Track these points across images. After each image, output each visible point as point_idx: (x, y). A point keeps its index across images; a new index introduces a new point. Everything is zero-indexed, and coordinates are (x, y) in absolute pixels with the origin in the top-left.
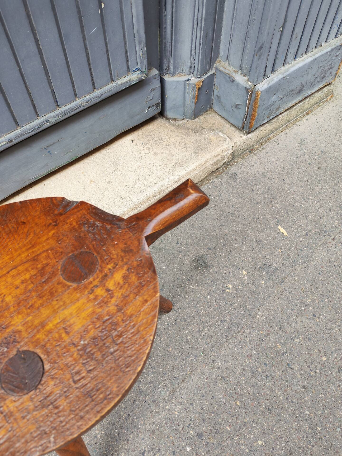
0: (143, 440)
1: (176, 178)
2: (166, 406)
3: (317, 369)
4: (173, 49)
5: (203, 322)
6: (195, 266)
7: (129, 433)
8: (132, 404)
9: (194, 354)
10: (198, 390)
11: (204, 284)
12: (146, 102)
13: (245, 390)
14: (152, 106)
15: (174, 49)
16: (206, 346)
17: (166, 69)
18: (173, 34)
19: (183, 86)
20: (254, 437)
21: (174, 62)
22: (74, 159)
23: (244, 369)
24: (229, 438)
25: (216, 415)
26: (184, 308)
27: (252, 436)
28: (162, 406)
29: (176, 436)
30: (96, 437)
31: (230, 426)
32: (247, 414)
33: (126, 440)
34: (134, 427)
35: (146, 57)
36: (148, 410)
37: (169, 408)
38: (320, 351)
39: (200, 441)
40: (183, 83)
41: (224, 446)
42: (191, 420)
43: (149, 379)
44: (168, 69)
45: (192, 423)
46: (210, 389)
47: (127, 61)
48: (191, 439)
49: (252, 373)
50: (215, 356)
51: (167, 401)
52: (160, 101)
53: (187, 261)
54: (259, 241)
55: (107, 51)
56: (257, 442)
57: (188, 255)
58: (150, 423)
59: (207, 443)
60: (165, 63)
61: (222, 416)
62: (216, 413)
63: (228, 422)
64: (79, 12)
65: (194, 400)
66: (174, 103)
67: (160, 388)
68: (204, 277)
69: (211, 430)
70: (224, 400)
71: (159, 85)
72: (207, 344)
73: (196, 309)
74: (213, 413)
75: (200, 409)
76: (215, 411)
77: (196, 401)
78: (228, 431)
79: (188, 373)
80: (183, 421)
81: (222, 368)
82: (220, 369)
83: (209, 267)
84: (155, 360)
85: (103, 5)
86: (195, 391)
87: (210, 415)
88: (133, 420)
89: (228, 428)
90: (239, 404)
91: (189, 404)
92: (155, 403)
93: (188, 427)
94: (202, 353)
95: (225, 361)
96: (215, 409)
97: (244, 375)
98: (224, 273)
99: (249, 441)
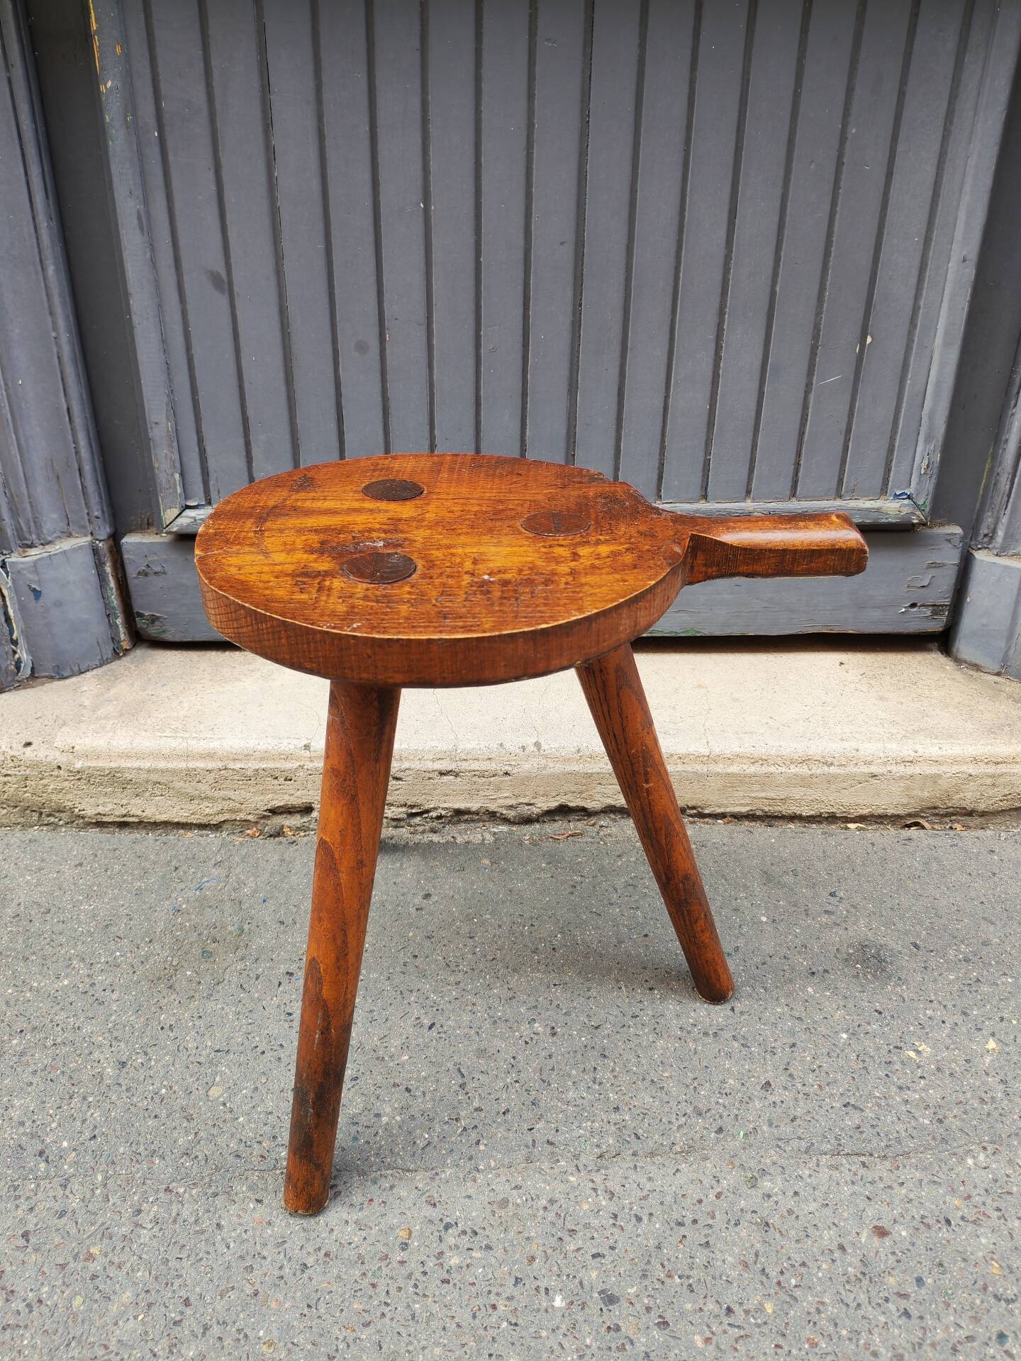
0: (467, 1200)
2: (572, 1174)
4: (1014, 490)
5: (791, 1075)
6: (849, 954)
7: (449, 1161)
8: (498, 1113)
9: (720, 1122)
10: (675, 1202)
12: (908, 587)
13: (812, 1296)
14: (922, 606)
16: (765, 1128)
17: (985, 536)
19: (1016, 582)
21: (1010, 522)
22: (690, 634)
23: (841, 1248)
25: (685, 1287)
26: (760, 1019)
28: (563, 1167)
29: (549, 1251)
30: (378, 1115)
31: (707, 1340)
32: (779, 1351)
33: (432, 1169)
34: (471, 1158)
35: (934, 477)
36: (524, 1152)
37: (576, 1184)
39: (601, 1309)
42: (613, 1248)
43: (571, 1094)
44: (991, 537)
45: (609, 1258)
46: (711, 1222)
47: (888, 470)
48: (582, 1288)
49: (863, 1274)
50: (775, 1163)
51: (581, 1168)
53: (835, 937)
55: (848, 431)
57: (846, 929)
59: (618, 1329)
60: (988, 520)
61: (701, 1301)
62: (690, 1285)
63: (708, 1326)
64: (816, 337)
65: (651, 1214)
66: (984, 621)
67: (585, 1129)
68: (859, 989)
69: (648, 1309)
70: (734, 1274)
71: (957, 561)
72: (770, 1125)
73: (791, 1040)
74: (680, 1277)
75: (652, 1242)
76: (688, 1277)
77: (654, 1219)
78: (696, 1347)
79: (677, 1148)
80: (589, 1235)
81: (777, 1203)
82: (771, 1203)
83: (889, 978)
84: (613, 1070)
85: (869, 340)
86: (669, 1199)
87: (669, 1276)
88: (478, 1143)
89: (698, 1341)
90: (770, 1311)
91: (633, 1213)
92: (550, 1148)
93: (594, 1256)
94: (742, 1133)
95: (796, 1193)
96: (691, 1273)
97: (833, 1261)
98: (925, 1015)
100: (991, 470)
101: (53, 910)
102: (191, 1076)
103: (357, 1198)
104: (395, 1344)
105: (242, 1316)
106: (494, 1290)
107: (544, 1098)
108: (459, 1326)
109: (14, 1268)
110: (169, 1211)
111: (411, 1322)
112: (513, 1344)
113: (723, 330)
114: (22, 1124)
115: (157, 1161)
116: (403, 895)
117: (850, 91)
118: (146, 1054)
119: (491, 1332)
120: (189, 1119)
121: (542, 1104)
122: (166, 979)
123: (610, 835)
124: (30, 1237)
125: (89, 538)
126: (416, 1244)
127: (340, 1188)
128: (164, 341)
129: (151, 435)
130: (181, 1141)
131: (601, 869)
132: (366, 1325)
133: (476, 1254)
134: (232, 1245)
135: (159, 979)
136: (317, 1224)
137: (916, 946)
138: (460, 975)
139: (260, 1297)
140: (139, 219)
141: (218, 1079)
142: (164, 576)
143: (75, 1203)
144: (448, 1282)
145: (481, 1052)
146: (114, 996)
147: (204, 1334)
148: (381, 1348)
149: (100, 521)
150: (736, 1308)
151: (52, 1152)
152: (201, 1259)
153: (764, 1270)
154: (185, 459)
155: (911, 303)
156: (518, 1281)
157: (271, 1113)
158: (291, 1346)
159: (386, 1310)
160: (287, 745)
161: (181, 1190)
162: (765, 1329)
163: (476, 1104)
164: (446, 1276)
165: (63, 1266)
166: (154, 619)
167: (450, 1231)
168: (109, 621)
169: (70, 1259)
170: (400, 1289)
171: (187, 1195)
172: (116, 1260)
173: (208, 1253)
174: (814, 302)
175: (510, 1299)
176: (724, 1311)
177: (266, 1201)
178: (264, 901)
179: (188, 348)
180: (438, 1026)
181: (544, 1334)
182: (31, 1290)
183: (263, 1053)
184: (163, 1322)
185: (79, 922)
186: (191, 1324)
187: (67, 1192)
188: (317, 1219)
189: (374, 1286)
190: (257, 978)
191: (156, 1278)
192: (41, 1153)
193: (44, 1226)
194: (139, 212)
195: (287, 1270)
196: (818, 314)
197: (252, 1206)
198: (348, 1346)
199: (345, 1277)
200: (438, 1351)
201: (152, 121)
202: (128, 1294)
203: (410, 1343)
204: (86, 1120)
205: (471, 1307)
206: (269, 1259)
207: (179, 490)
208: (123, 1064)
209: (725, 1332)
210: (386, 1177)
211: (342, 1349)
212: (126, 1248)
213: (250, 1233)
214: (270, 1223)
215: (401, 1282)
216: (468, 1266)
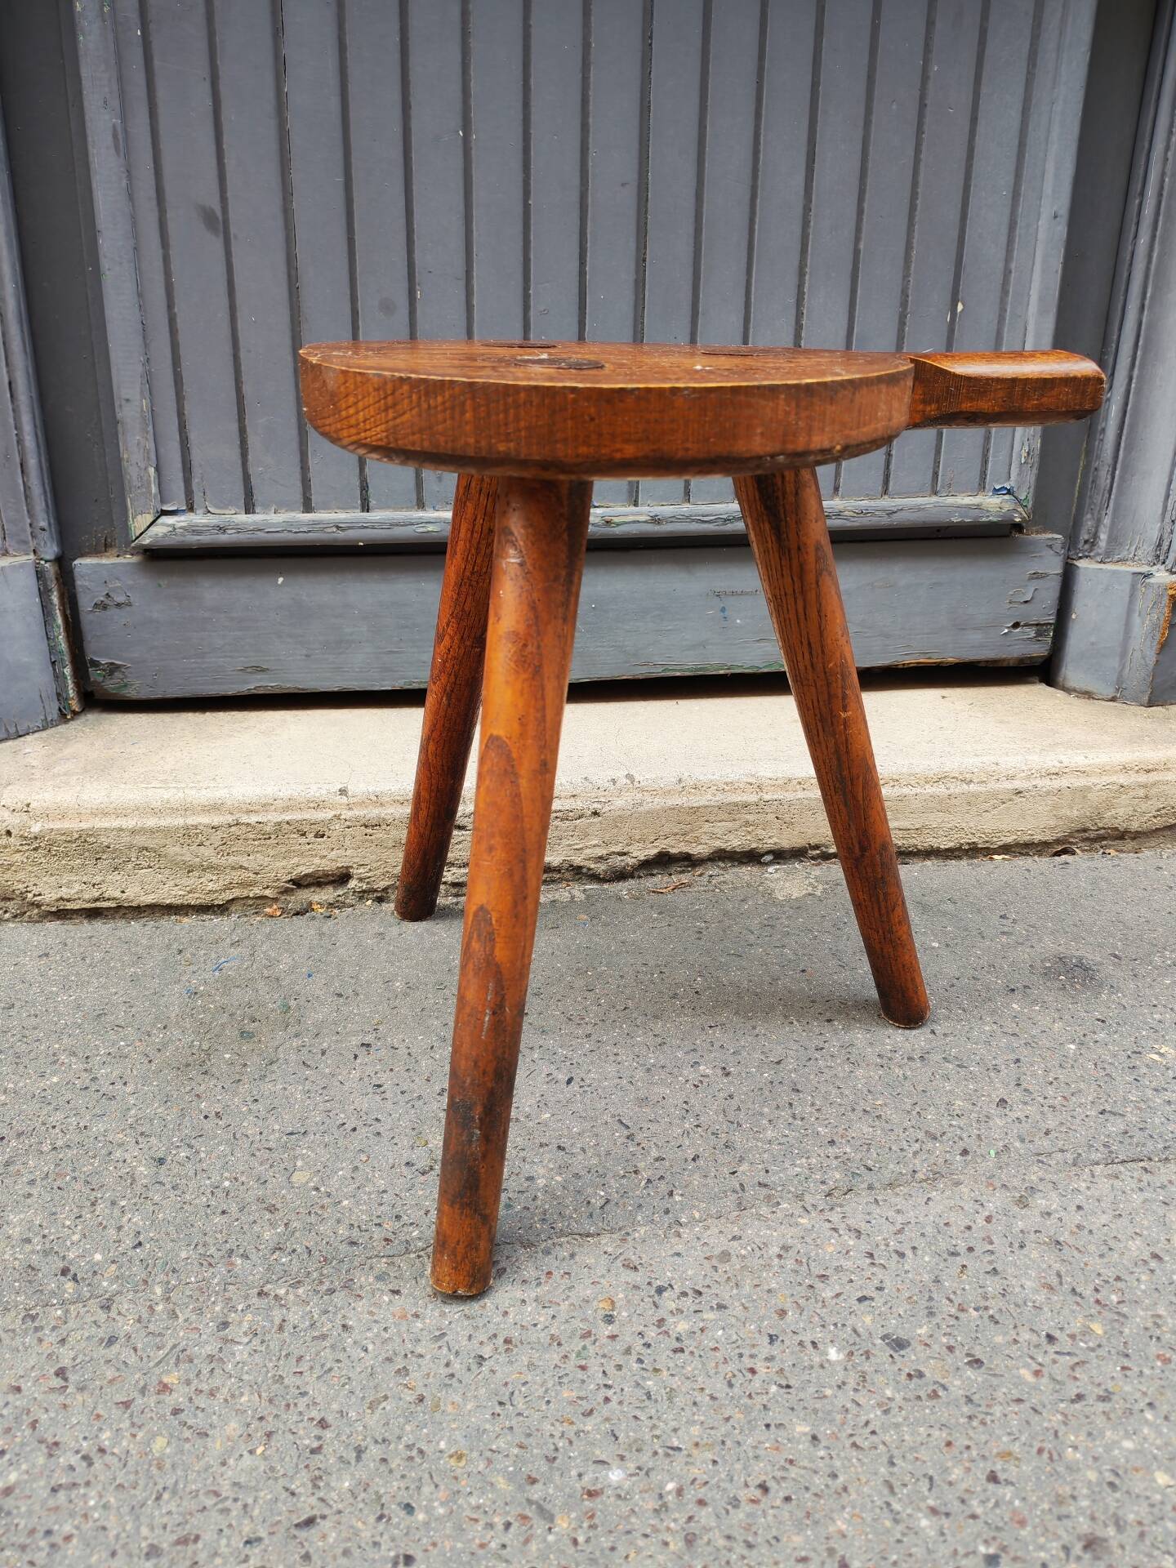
0: (676, 1258)
1: (1050, 764)
2: (800, 1216)
4: (1115, 485)
5: (1026, 1090)
6: (1046, 968)
7: (639, 1218)
8: (686, 1160)
9: (961, 1144)
10: (939, 1232)
11: (1067, 1018)
12: (1011, 602)
13: (1143, 1310)
14: (1025, 625)
15: (1119, 486)
16: (1018, 1144)
17: (1086, 542)
18: (1123, 445)
19: (1127, 587)
20: (1137, 1451)
21: (1113, 523)
22: (773, 669)
24: (1019, 1401)
25: (986, 1319)
26: (968, 1039)
28: (786, 1209)
29: (801, 1302)
31: (1036, 1372)
32: (1128, 1373)
33: (620, 1229)
34: (667, 1212)
35: (1036, 465)
36: (733, 1198)
37: (810, 1227)
39: (891, 1356)
40: (1129, 578)
41: (988, 1414)
42: (880, 1289)
43: (770, 1133)
44: (1092, 542)
45: (880, 1300)
46: (990, 1247)
47: (985, 462)
48: (859, 1335)
50: (1041, 1180)
51: (809, 1208)
52: (1052, 619)
53: (1023, 955)
56: (1150, 1471)
57: (1032, 946)
58: (721, 1232)
59: (921, 1375)
60: (1088, 523)
61: (1012, 1332)
62: (992, 1317)
63: (1032, 1358)
64: (904, 304)
65: (914, 1248)
66: (1093, 639)
67: (801, 1166)
68: (1071, 1000)
69: (950, 1349)
70: (1040, 1298)
71: (1059, 571)
72: (1023, 1141)
73: (1013, 1057)
74: (976, 1309)
75: (927, 1277)
76: (986, 1308)
77: (919, 1252)
78: (1026, 1383)
79: (920, 1176)
80: (845, 1279)
81: (1060, 1219)
82: (1053, 1220)
83: (1101, 986)
84: (813, 1105)
85: (960, 307)
86: (929, 1230)
87: (963, 1310)
88: (671, 1194)
89: (1026, 1374)
90: (1100, 1332)
91: (891, 1249)
92: (764, 1191)
93: (861, 1300)
94: (992, 1153)
95: (1079, 1208)
96: (988, 1304)
97: (1152, 1271)
98: (1154, 1019)
99: (1108, 1448)
100: (1087, 467)
101: (18, 1004)
102: (261, 1164)
103: (529, 1272)
104: (635, 1431)
105: (408, 1428)
106: (747, 1352)
107: (737, 1138)
108: (713, 1398)
109: (52, 1415)
110: (268, 1317)
111: (647, 1403)
112: (792, 1409)
113: (804, 293)
114: (28, 1241)
115: (239, 1262)
117: (930, 24)
118: (191, 1147)
119: (759, 1399)
120: (272, 1209)
121: (738, 1145)
122: (199, 1064)
124: (69, 1375)
125: (32, 556)
126: (625, 1314)
127: (502, 1265)
128: (140, 295)
129: (119, 416)
130: (267, 1235)
131: (726, 914)
132: (588, 1414)
133: (710, 1316)
134: (370, 1347)
135: (188, 1065)
136: (484, 1307)
137: (1116, 956)
138: (589, 1027)
139: (428, 1402)
140: (115, 136)
141: (299, 1163)
142: (128, 608)
143: (126, 1326)
144: (682, 1350)
145: (643, 1101)
146: (129, 1089)
147: (358, 1458)
148: (617, 1439)
149: (46, 535)
150: (1057, 1334)
151: (81, 1268)
152: (330, 1370)
153: (1073, 1290)
154: (162, 451)
155: (1001, 265)
156: (772, 1339)
157: (384, 1191)
158: (489, 1454)
159: (610, 1393)
160: (316, 791)
161: (282, 1292)
162: (1100, 1352)
163: (654, 1153)
164: (678, 1345)
165: (127, 1405)
166: (113, 669)
167: (665, 1294)
168: (54, 670)
169: (136, 1394)
170: (619, 1367)
171: (291, 1297)
172: (205, 1387)
173: (338, 1361)
174: (901, 262)
175: (769, 1359)
176: (1044, 1340)
177: (404, 1291)
178: (310, 976)
179: (170, 306)
180: (577, 1080)
181: (828, 1392)
182: (85, 1438)
183: (354, 1130)
184: (294, 1452)
185: (60, 1015)
186: (334, 1446)
187: (113, 1314)
188: (481, 1303)
189: (583, 1368)
190: (323, 1053)
191: (271, 1401)
192: (64, 1272)
193: (87, 1359)
194: (114, 127)
195: (457, 1366)
196: (906, 276)
197: (386, 1298)
198: (571, 1442)
199: (539, 1363)
200: (695, 1430)
201: (134, 16)
202: (233, 1424)
203: (654, 1427)
204: (122, 1226)
205: (723, 1375)
206: (428, 1357)
207: (154, 489)
208: (161, 1161)
209: (1054, 1362)
210: (561, 1245)
211: (563, 1447)
212: (216, 1371)
213: (393, 1330)
214: (417, 1316)
215: (619, 1359)
216: (702, 1330)
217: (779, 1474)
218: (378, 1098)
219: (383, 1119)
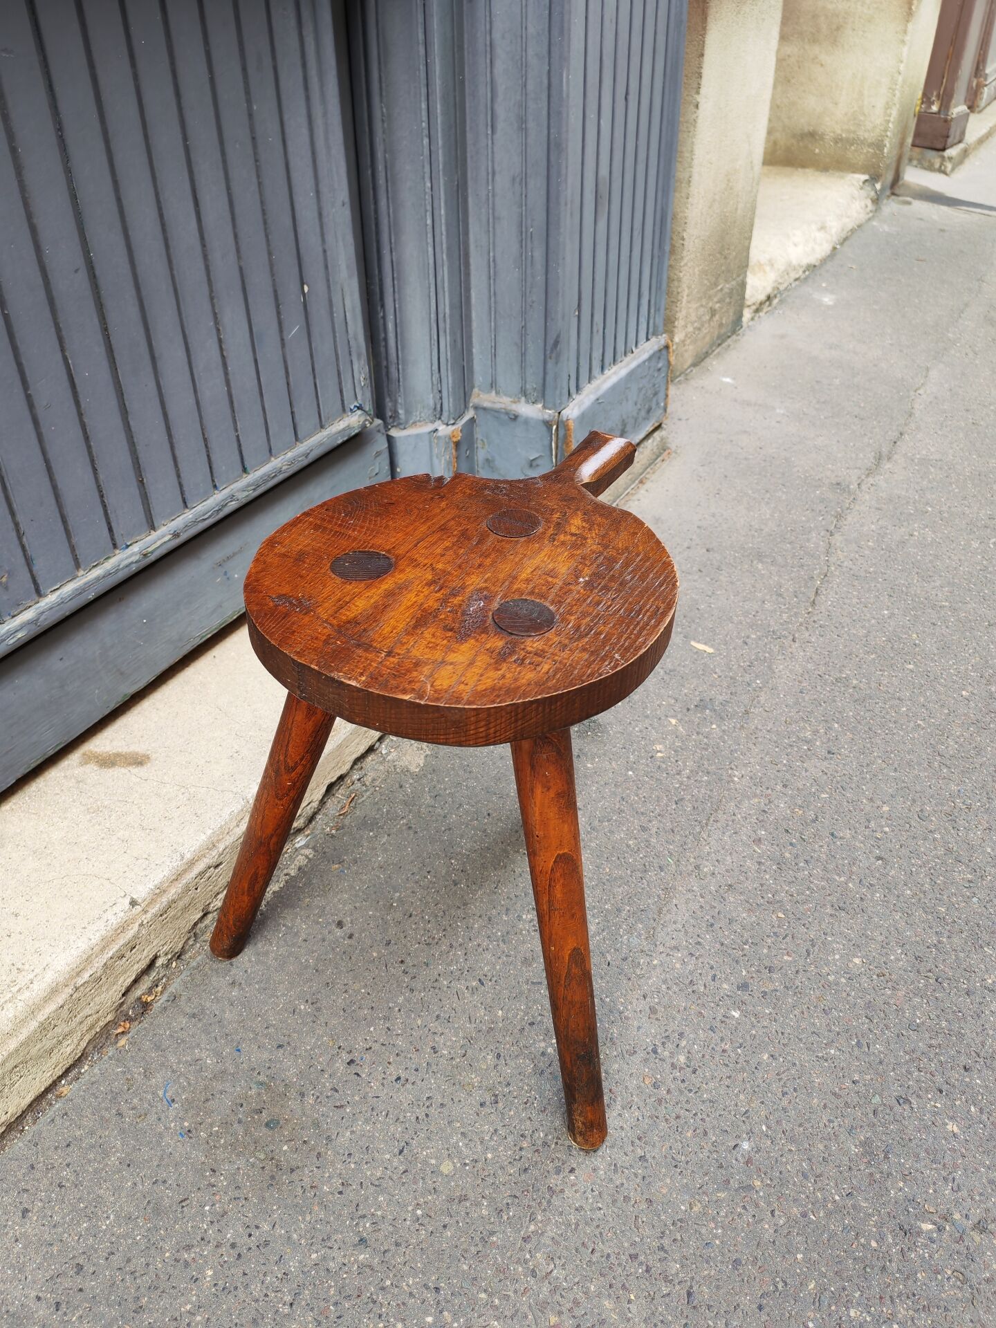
0: (641, 1030)
2: (651, 961)
3: (883, 827)
4: (401, 375)
5: (642, 813)
9: (656, 865)
10: (697, 919)
11: (612, 757)
12: (370, 478)
13: (782, 893)
15: (403, 372)
16: (671, 847)
18: (399, 347)
19: (427, 444)
20: (841, 957)
21: (405, 400)
23: (759, 863)
24: (797, 972)
25: (752, 946)
27: (837, 957)
28: (644, 962)
29: (699, 1002)
30: (543, 1054)
31: (788, 954)
32: (807, 926)
34: (611, 1011)
35: (370, 384)
36: (622, 977)
37: (660, 962)
38: (871, 800)
39: (749, 994)
40: (426, 437)
41: (797, 987)
42: (712, 968)
44: (396, 416)
45: (718, 973)
46: (717, 910)
47: (341, 391)
48: (731, 997)
49: (778, 864)
50: (695, 858)
51: (650, 953)
54: (670, 671)
56: (852, 961)
58: (637, 999)
59: (765, 993)
60: (389, 404)
61: (764, 944)
62: (752, 943)
63: (780, 949)
65: (699, 936)
67: (624, 934)
68: (603, 745)
69: (758, 971)
70: (754, 919)
71: (386, 444)
72: (670, 843)
73: (619, 797)
74: (745, 945)
75: (718, 946)
77: (702, 936)
78: (791, 962)
79: (662, 896)
80: (698, 975)
81: (719, 873)
82: (718, 875)
85: (306, 288)
86: (693, 921)
87: (743, 949)
89: (787, 958)
90: (783, 916)
91: (693, 944)
92: (627, 962)
93: (714, 980)
94: (669, 860)
95: (718, 861)
96: (745, 938)
97: (765, 871)
98: (638, 732)
99: (836, 965)
102: (415, 1183)
104: (727, 1121)
105: (662, 1218)
106: (713, 1045)
108: (730, 1077)
110: (545, 1245)
111: (715, 1105)
112: (753, 1052)
115: (495, 1239)
116: (324, 940)
118: (364, 1216)
119: (740, 1061)
120: (462, 1199)
122: (277, 1171)
123: (374, 780)
126: (659, 1076)
130: (485, 1212)
132: (706, 1133)
133: (683, 1043)
134: (600, 1205)
135: (273, 1177)
136: (612, 1136)
138: (444, 940)
141: (433, 1161)
144: (696, 1070)
146: (266, 1227)
147: (666, 1252)
148: (726, 1131)
150: (774, 930)
152: (601, 1233)
153: (757, 904)
156: (712, 1029)
157: (496, 1130)
158: (700, 1191)
159: (700, 1116)
161: (532, 1228)
164: (691, 1069)
167: (659, 1051)
170: (688, 1102)
172: (570, 1305)
173: (598, 1226)
175: (722, 1039)
176: (775, 937)
177: (574, 1166)
178: (238, 1050)
180: (483, 978)
181: (754, 1032)
183: (427, 1115)
186: (653, 1261)
188: (608, 1132)
189: (678, 1117)
190: (336, 1090)
195: (640, 1171)
197: (572, 1178)
198: (716, 1151)
199: (663, 1134)
200: (742, 1097)
202: (606, 1303)
203: (730, 1112)
204: (410, 1293)
205: (719, 1064)
206: (625, 1181)
208: (362, 1241)
211: (717, 1157)
212: (563, 1293)
213: (596, 1187)
214: (594, 1170)
215: (684, 1099)
216: (689, 1053)
217: (782, 1083)
218: (409, 1086)
219: (431, 1095)
